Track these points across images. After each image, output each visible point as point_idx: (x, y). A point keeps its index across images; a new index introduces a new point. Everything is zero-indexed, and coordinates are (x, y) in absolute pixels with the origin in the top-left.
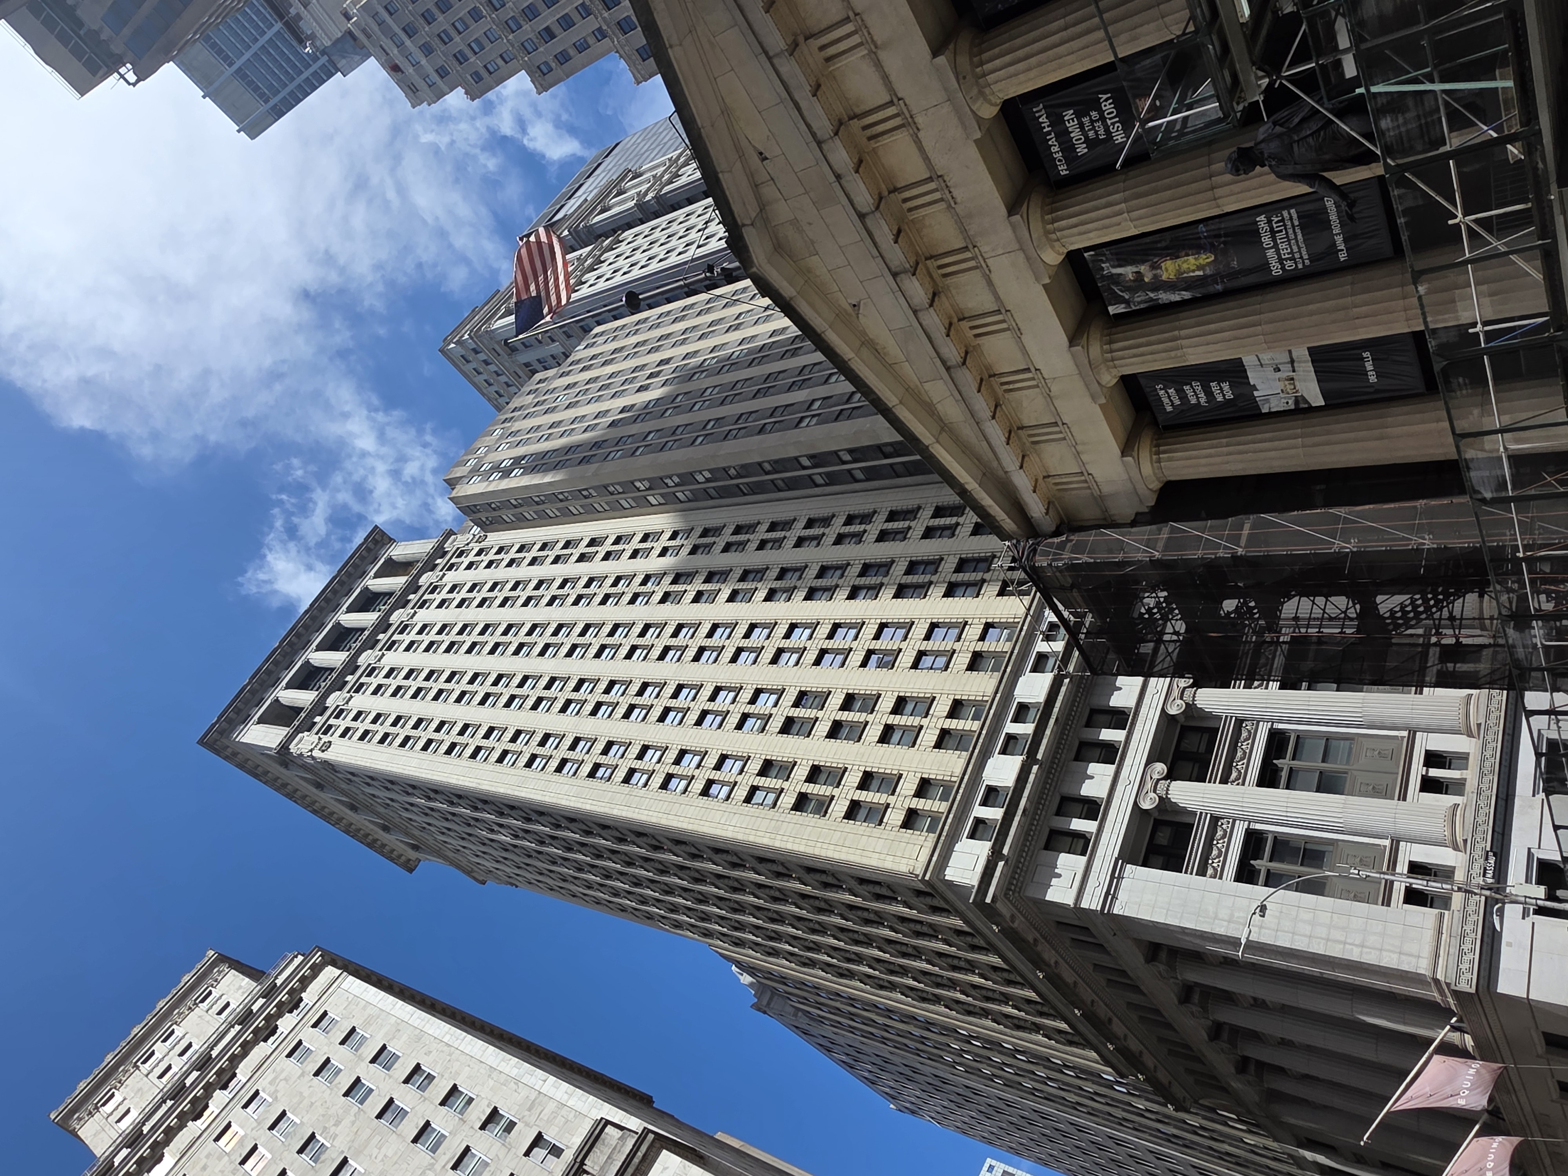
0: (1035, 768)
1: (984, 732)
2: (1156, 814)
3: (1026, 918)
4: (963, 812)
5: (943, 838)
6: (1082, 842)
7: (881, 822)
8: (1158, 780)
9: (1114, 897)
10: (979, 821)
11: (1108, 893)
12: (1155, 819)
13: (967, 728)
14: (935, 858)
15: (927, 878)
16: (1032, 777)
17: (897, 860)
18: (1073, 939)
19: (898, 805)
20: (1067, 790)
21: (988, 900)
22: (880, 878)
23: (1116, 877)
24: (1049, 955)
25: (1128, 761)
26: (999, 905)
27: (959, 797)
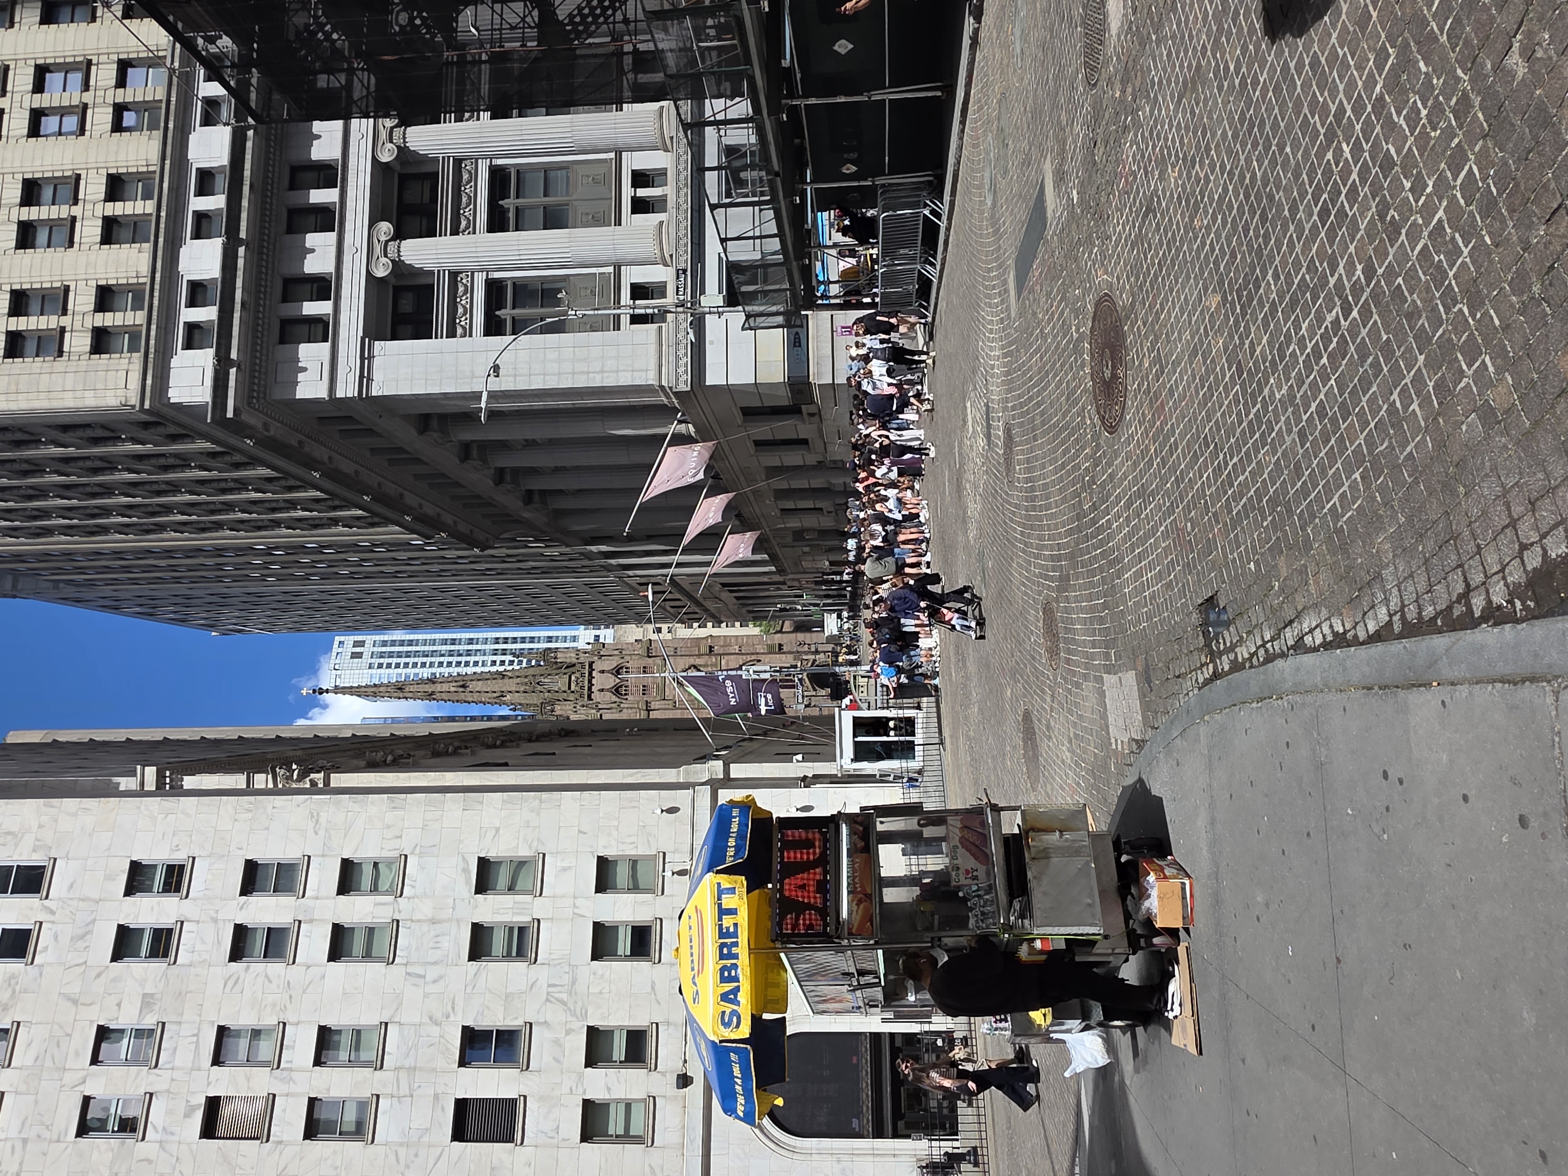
0: (241, 251)
1: (163, 214)
2: (393, 281)
3: (282, 422)
4: (167, 319)
5: (151, 356)
6: (320, 327)
7: (60, 353)
8: (387, 242)
9: (370, 379)
10: (191, 327)
11: (361, 376)
12: (394, 287)
13: (140, 211)
14: (149, 382)
15: (147, 405)
16: (241, 262)
17: (100, 393)
18: (341, 430)
19: (77, 325)
20: (289, 270)
21: (230, 414)
22: (88, 420)
23: (366, 358)
24: (320, 453)
25: (349, 226)
26: (245, 417)
27: (156, 302)
